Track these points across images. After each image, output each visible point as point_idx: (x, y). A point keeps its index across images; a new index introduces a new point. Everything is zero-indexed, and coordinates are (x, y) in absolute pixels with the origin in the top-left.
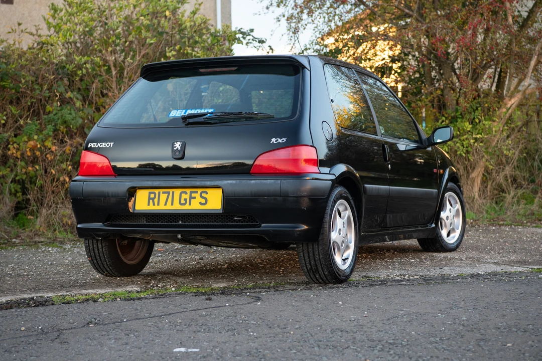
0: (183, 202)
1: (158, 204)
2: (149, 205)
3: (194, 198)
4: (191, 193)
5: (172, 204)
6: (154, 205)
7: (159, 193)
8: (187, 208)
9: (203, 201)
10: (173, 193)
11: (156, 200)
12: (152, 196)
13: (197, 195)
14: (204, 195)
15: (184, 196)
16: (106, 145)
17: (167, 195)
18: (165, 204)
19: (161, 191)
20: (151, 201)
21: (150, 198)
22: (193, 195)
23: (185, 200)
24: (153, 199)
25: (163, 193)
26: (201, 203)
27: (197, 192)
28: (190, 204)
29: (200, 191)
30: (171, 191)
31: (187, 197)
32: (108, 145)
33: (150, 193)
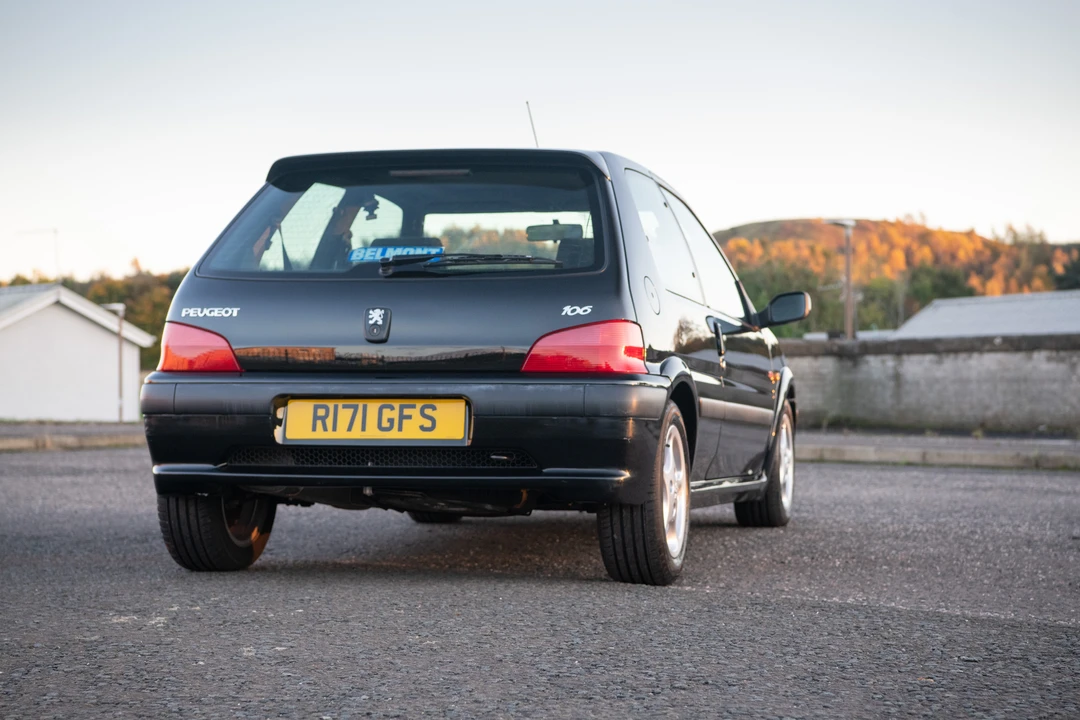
0: (385, 424)
1: (334, 429)
2: (314, 429)
3: (409, 417)
4: (402, 408)
5: (363, 429)
6: (325, 429)
7: (336, 407)
8: (394, 435)
9: (428, 424)
10: (365, 407)
11: (329, 421)
12: (321, 412)
13: (415, 413)
14: (428, 412)
15: (387, 414)
16: (223, 312)
17: (352, 410)
18: (350, 429)
19: (341, 403)
20: (319, 423)
21: (316, 418)
22: (407, 412)
23: (391, 421)
24: (323, 419)
25: (345, 407)
26: (423, 428)
27: (414, 407)
28: (400, 429)
29: (420, 403)
30: (360, 403)
31: (395, 414)
33: (316, 408)
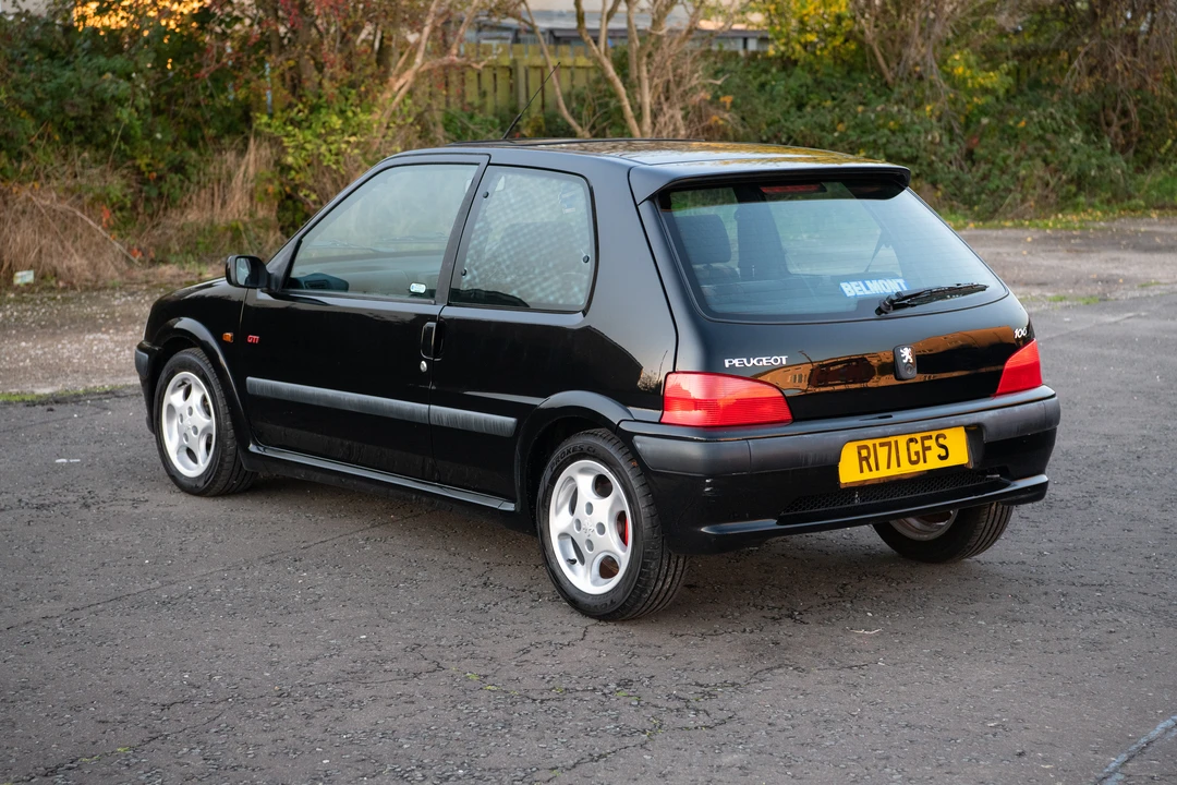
0: (914, 458)
1: (877, 469)
2: (862, 471)
3: (929, 448)
4: (923, 439)
5: (899, 465)
6: (871, 470)
7: (874, 445)
8: (921, 467)
9: (943, 453)
10: (896, 442)
11: (872, 461)
12: (864, 453)
13: (931, 443)
14: (941, 441)
16: (772, 361)
17: (886, 448)
18: (889, 467)
19: (877, 442)
20: (864, 463)
21: (861, 459)
22: (927, 443)
23: (917, 453)
24: (867, 459)
25: (882, 445)
26: (941, 458)
27: (931, 437)
28: (925, 462)
29: (934, 434)
30: (892, 439)
32: (776, 360)
33: (860, 448)
